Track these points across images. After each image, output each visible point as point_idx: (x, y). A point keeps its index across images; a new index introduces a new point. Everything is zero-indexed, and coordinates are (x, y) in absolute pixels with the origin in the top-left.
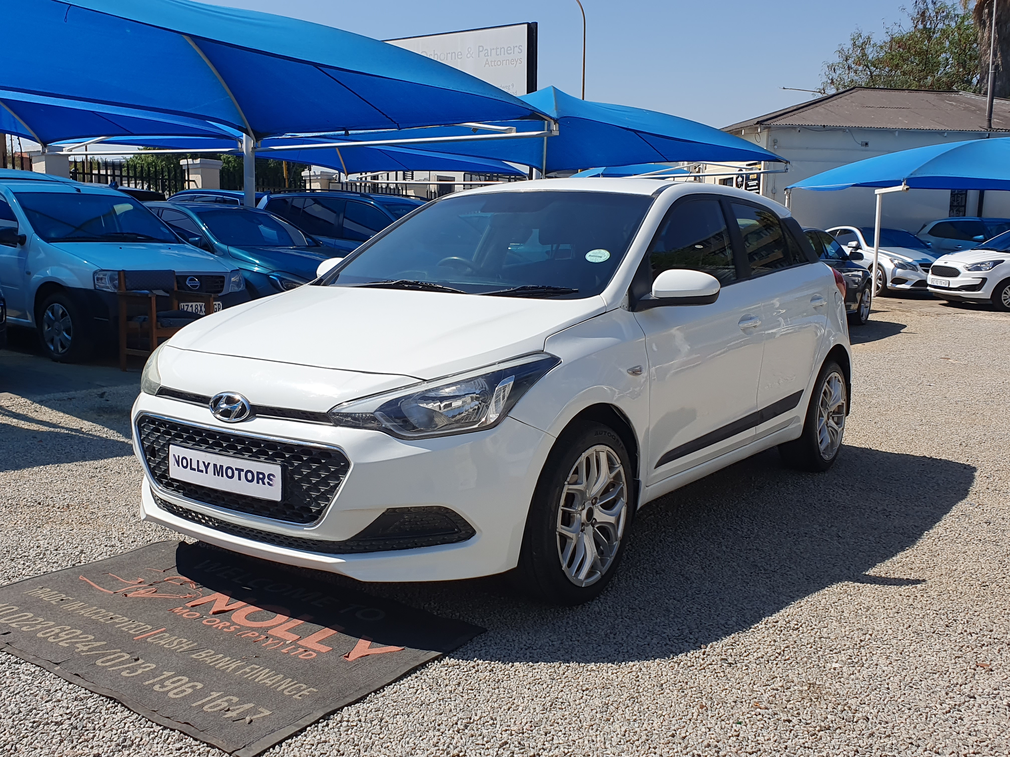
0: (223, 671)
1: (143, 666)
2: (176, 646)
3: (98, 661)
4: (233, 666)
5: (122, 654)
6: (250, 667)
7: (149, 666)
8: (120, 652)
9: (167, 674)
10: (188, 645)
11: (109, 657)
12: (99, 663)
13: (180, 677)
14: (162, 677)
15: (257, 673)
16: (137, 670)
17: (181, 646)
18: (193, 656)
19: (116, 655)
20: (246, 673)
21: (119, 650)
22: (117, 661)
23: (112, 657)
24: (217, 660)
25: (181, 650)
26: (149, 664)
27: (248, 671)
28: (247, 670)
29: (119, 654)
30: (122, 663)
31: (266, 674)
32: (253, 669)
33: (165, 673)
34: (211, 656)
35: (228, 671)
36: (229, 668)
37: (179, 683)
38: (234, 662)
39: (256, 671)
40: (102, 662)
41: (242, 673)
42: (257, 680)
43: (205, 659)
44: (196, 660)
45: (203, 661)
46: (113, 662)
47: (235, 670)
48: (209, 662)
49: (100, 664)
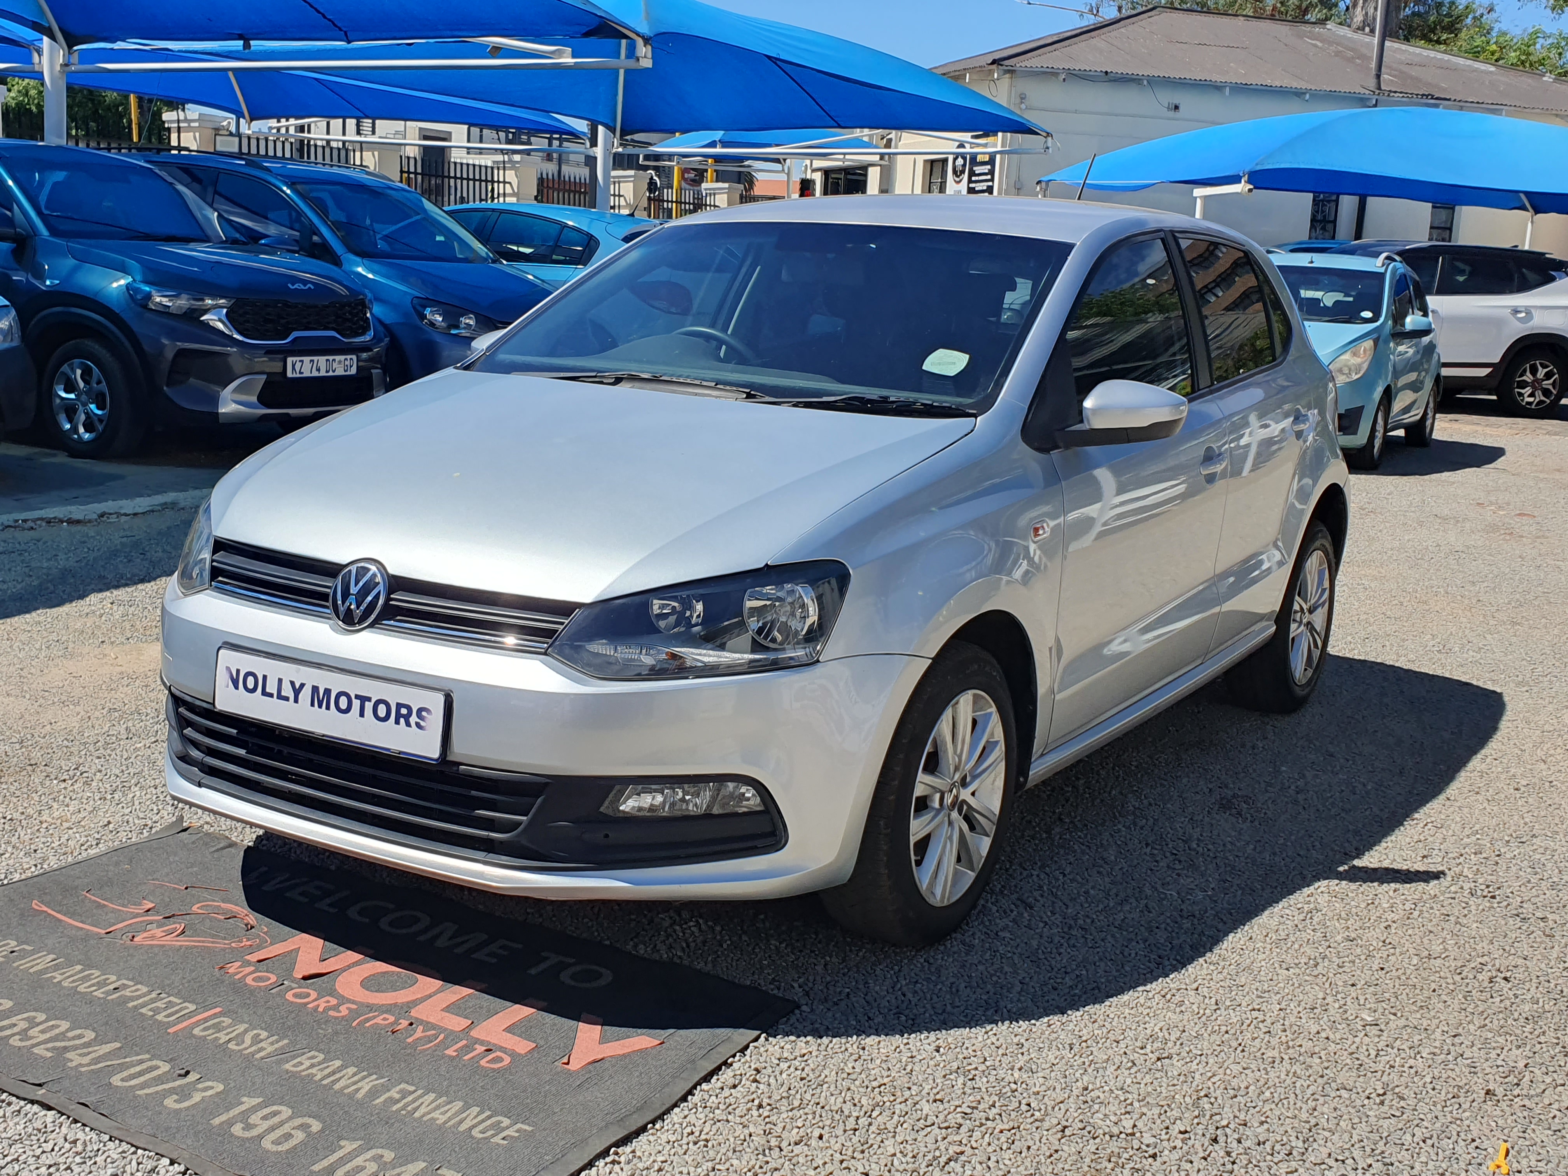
0: (351, 1096)
1: (200, 1086)
2: (250, 1046)
3: (114, 1078)
4: (366, 1086)
5: (154, 1063)
6: (398, 1088)
7: (212, 1088)
8: (150, 1060)
9: (249, 1102)
10: (272, 1044)
11: (133, 1071)
12: (116, 1080)
13: (275, 1108)
14: (243, 1108)
15: (414, 1101)
16: (189, 1096)
17: (260, 1045)
18: (288, 1066)
19: (144, 1066)
20: (394, 1101)
21: (147, 1056)
22: (148, 1076)
23: (138, 1069)
24: (333, 1073)
25: (262, 1054)
26: (210, 1084)
27: (397, 1096)
28: (394, 1093)
29: (149, 1064)
30: (159, 1080)
31: (432, 1102)
32: (404, 1094)
33: (244, 1099)
34: (319, 1063)
35: (360, 1095)
36: (358, 1090)
37: (276, 1119)
38: (364, 1078)
39: (410, 1098)
40: (122, 1080)
41: (385, 1101)
42: (417, 1115)
43: (310, 1071)
44: (294, 1075)
45: (308, 1075)
46: (142, 1079)
47: (374, 1093)
48: (319, 1077)
49: (119, 1084)
